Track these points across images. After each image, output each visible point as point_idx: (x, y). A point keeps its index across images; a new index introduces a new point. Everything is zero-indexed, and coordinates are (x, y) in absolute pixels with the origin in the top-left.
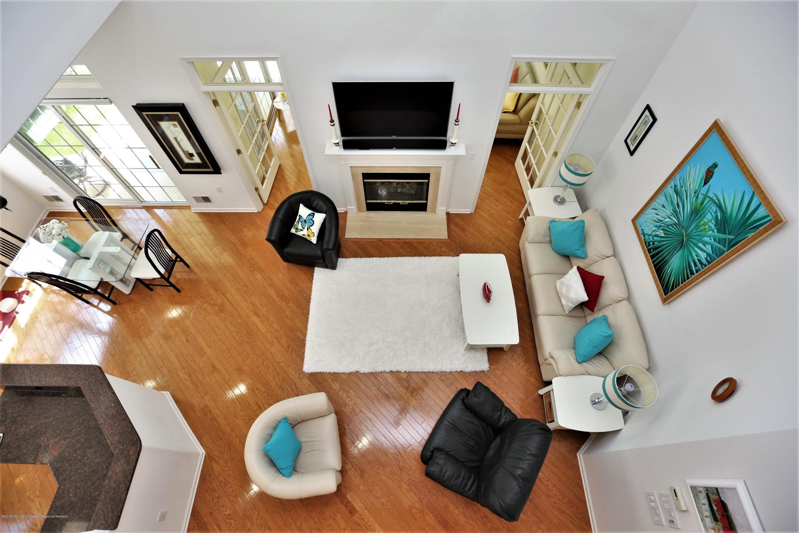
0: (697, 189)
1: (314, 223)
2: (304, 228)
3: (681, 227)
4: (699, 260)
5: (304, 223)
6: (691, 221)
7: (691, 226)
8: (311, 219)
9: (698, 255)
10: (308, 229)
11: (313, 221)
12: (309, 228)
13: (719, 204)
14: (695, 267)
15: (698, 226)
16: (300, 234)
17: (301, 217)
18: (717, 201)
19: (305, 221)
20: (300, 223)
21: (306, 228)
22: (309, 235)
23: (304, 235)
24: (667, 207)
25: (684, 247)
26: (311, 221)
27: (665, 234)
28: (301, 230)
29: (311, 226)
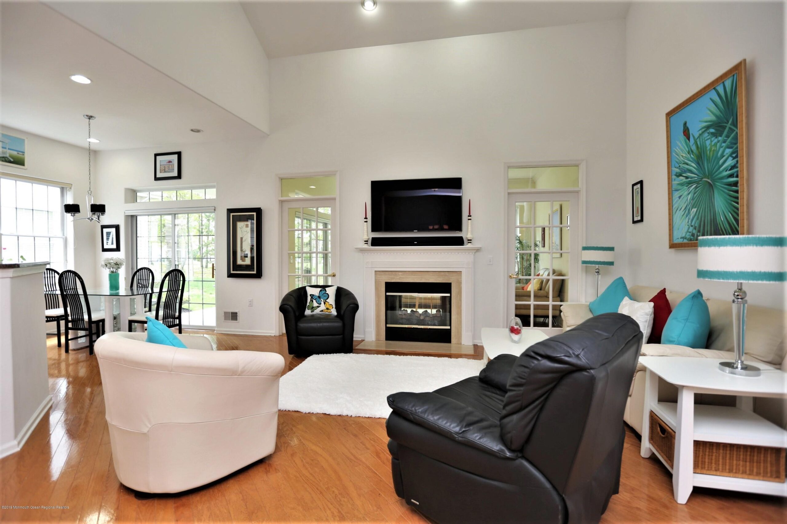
0: (687, 150)
1: (329, 296)
2: (320, 304)
3: (700, 182)
4: (730, 170)
5: (318, 299)
6: (701, 165)
7: (704, 168)
8: (325, 293)
9: (726, 170)
10: (325, 303)
11: (327, 294)
12: (326, 301)
13: (705, 128)
14: (733, 177)
15: (708, 161)
16: (317, 311)
17: (313, 295)
18: (703, 130)
19: (319, 297)
20: (314, 301)
21: (322, 303)
22: (327, 309)
23: (322, 311)
24: (681, 193)
25: (714, 184)
26: (326, 295)
27: (695, 208)
28: (318, 307)
29: (327, 299)
